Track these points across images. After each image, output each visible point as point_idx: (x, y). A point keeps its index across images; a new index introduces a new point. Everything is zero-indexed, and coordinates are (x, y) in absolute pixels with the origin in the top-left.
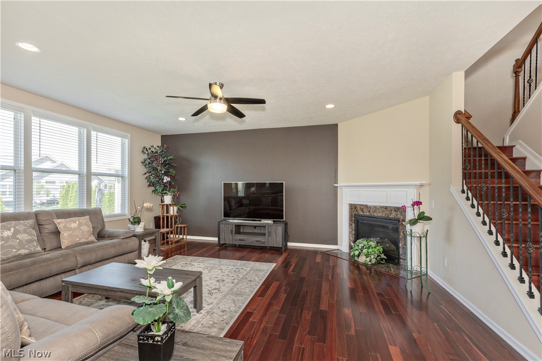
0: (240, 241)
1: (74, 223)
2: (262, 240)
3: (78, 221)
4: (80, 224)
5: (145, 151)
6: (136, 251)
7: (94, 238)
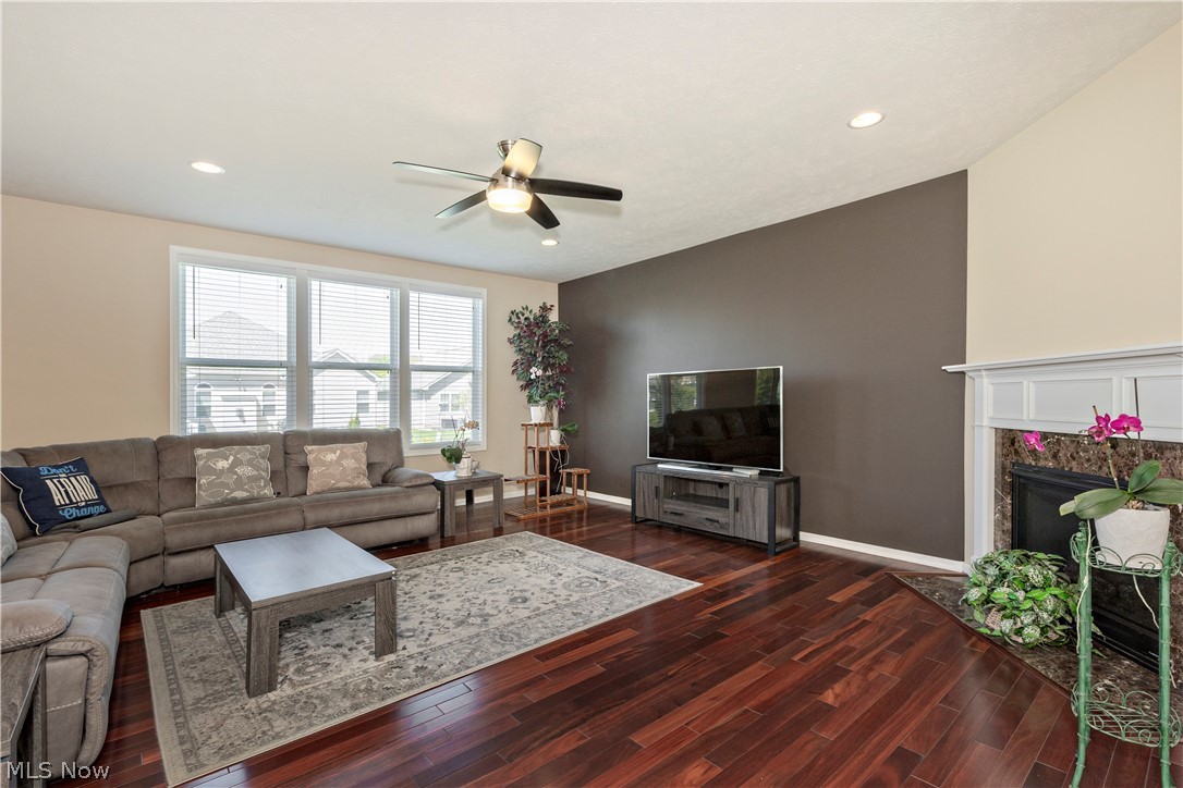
0: (673, 517)
1: (330, 454)
2: (722, 520)
3: (342, 451)
4: (343, 456)
5: (514, 319)
6: (433, 512)
7: (365, 482)
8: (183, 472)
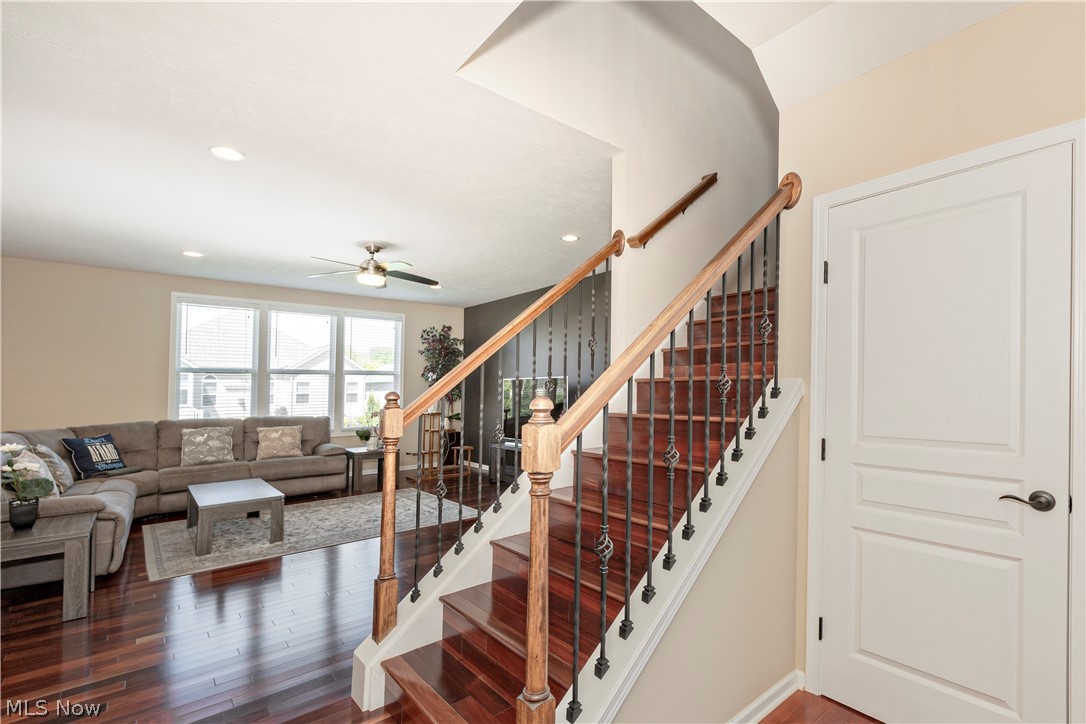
1: (275, 433)
3: (283, 431)
4: (283, 435)
6: (340, 473)
7: (298, 452)
8: (173, 443)
